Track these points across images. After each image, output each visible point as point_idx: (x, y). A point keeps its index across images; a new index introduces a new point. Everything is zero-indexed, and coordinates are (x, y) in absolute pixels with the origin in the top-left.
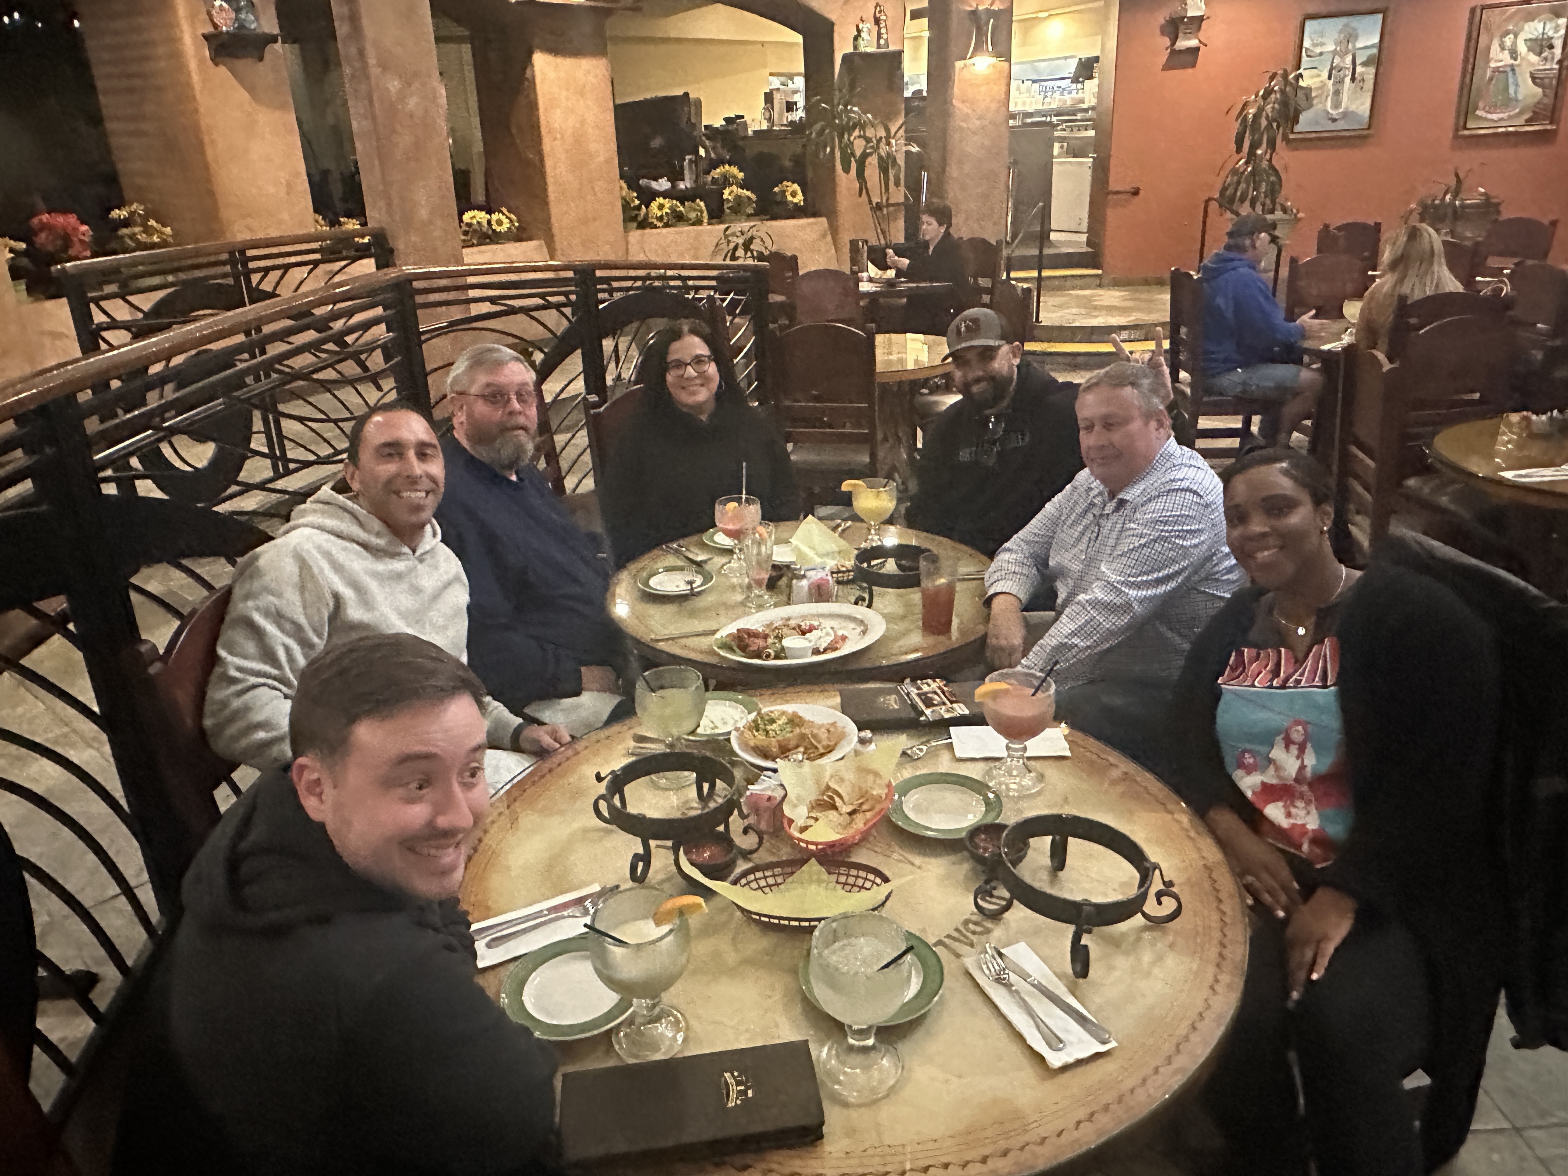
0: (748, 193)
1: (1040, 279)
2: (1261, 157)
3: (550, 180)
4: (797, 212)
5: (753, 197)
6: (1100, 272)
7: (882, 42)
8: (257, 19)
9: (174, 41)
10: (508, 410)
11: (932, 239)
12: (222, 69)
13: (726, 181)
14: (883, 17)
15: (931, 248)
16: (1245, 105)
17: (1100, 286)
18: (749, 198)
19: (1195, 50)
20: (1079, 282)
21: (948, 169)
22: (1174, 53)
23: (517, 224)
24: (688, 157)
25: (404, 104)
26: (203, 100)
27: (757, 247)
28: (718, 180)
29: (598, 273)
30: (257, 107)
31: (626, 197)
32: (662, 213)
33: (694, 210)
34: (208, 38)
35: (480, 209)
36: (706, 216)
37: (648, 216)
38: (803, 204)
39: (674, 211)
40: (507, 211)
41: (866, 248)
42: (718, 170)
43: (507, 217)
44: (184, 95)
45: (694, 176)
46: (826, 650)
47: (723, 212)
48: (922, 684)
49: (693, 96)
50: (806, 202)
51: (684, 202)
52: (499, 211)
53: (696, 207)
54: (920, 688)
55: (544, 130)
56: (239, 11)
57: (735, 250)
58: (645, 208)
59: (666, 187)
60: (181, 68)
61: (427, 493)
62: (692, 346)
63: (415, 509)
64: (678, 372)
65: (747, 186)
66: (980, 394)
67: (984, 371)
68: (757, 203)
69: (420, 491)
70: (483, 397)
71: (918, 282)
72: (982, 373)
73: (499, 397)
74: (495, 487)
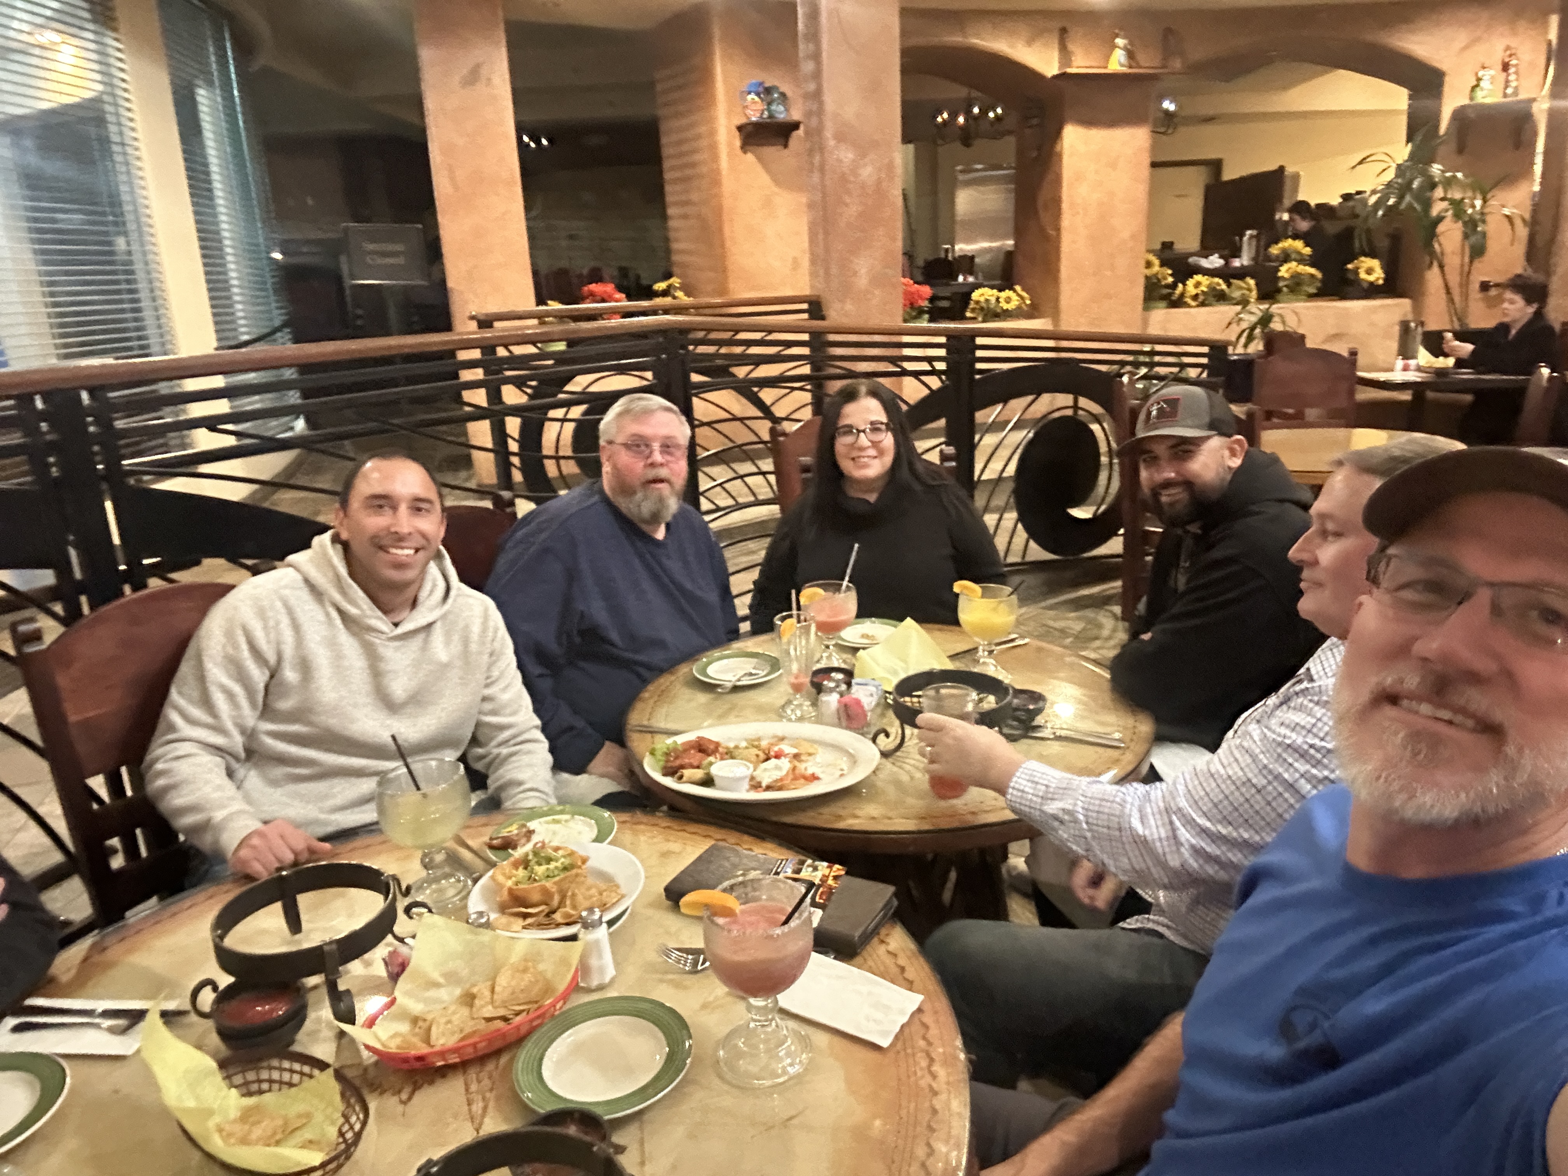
0: (1312, 271)
4: (1372, 292)
5: (1319, 275)
7: (1509, 91)
8: (787, 110)
9: (712, 133)
10: (650, 461)
11: (1515, 321)
12: (750, 157)
13: (1286, 257)
14: (1514, 62)
15: (1513, 332)
18: (1312, 276)
23: (1028, 302)
24: (1249, 232)
25: (856, 175)
26: (728, 184)
27: (1276, 326)
28: (1277, 256)
29: (980, 341)
30: (776, 189)
31: (1156, 275)
32: (1198, 291)
33: (1241, 288)
34: (740, 128)
35: (992, 287)
36: (1254, 294)
37: (1182, 295)
38: (1381, 282)
39: (1214, 289)
40: (1018, 288)
41: (1420, 330)
42: (1281, 245)
43: (1019, 295)
44: (716, 181)
45: (1253, 251)
46: (769, 788)
47: (1279, 291)
48: (809, 866)
49: (1290, 170)
50: (1385, 280)
51: (1232, 281)
52: (1011, 288)
53: (1243, 285)
54: (798, 871)
55: (1065, 206)
56: (769, 104)
57: (1252, 329)
58: (1180, 286)
59: (1217, 265)
60: (715, 158)
61: (417, 550)
62: (868, 410)
63: (400, 566)
64: (849, 439)
65: (1313, 262)
66: (1172, 504)
67: (1177, 473)
68: (1322, 281)
69: (407, 548)
70: (626, 445)
71: (1484, 373)
72: (1173, 475)
73: (643, 448)
74: (639, 544)
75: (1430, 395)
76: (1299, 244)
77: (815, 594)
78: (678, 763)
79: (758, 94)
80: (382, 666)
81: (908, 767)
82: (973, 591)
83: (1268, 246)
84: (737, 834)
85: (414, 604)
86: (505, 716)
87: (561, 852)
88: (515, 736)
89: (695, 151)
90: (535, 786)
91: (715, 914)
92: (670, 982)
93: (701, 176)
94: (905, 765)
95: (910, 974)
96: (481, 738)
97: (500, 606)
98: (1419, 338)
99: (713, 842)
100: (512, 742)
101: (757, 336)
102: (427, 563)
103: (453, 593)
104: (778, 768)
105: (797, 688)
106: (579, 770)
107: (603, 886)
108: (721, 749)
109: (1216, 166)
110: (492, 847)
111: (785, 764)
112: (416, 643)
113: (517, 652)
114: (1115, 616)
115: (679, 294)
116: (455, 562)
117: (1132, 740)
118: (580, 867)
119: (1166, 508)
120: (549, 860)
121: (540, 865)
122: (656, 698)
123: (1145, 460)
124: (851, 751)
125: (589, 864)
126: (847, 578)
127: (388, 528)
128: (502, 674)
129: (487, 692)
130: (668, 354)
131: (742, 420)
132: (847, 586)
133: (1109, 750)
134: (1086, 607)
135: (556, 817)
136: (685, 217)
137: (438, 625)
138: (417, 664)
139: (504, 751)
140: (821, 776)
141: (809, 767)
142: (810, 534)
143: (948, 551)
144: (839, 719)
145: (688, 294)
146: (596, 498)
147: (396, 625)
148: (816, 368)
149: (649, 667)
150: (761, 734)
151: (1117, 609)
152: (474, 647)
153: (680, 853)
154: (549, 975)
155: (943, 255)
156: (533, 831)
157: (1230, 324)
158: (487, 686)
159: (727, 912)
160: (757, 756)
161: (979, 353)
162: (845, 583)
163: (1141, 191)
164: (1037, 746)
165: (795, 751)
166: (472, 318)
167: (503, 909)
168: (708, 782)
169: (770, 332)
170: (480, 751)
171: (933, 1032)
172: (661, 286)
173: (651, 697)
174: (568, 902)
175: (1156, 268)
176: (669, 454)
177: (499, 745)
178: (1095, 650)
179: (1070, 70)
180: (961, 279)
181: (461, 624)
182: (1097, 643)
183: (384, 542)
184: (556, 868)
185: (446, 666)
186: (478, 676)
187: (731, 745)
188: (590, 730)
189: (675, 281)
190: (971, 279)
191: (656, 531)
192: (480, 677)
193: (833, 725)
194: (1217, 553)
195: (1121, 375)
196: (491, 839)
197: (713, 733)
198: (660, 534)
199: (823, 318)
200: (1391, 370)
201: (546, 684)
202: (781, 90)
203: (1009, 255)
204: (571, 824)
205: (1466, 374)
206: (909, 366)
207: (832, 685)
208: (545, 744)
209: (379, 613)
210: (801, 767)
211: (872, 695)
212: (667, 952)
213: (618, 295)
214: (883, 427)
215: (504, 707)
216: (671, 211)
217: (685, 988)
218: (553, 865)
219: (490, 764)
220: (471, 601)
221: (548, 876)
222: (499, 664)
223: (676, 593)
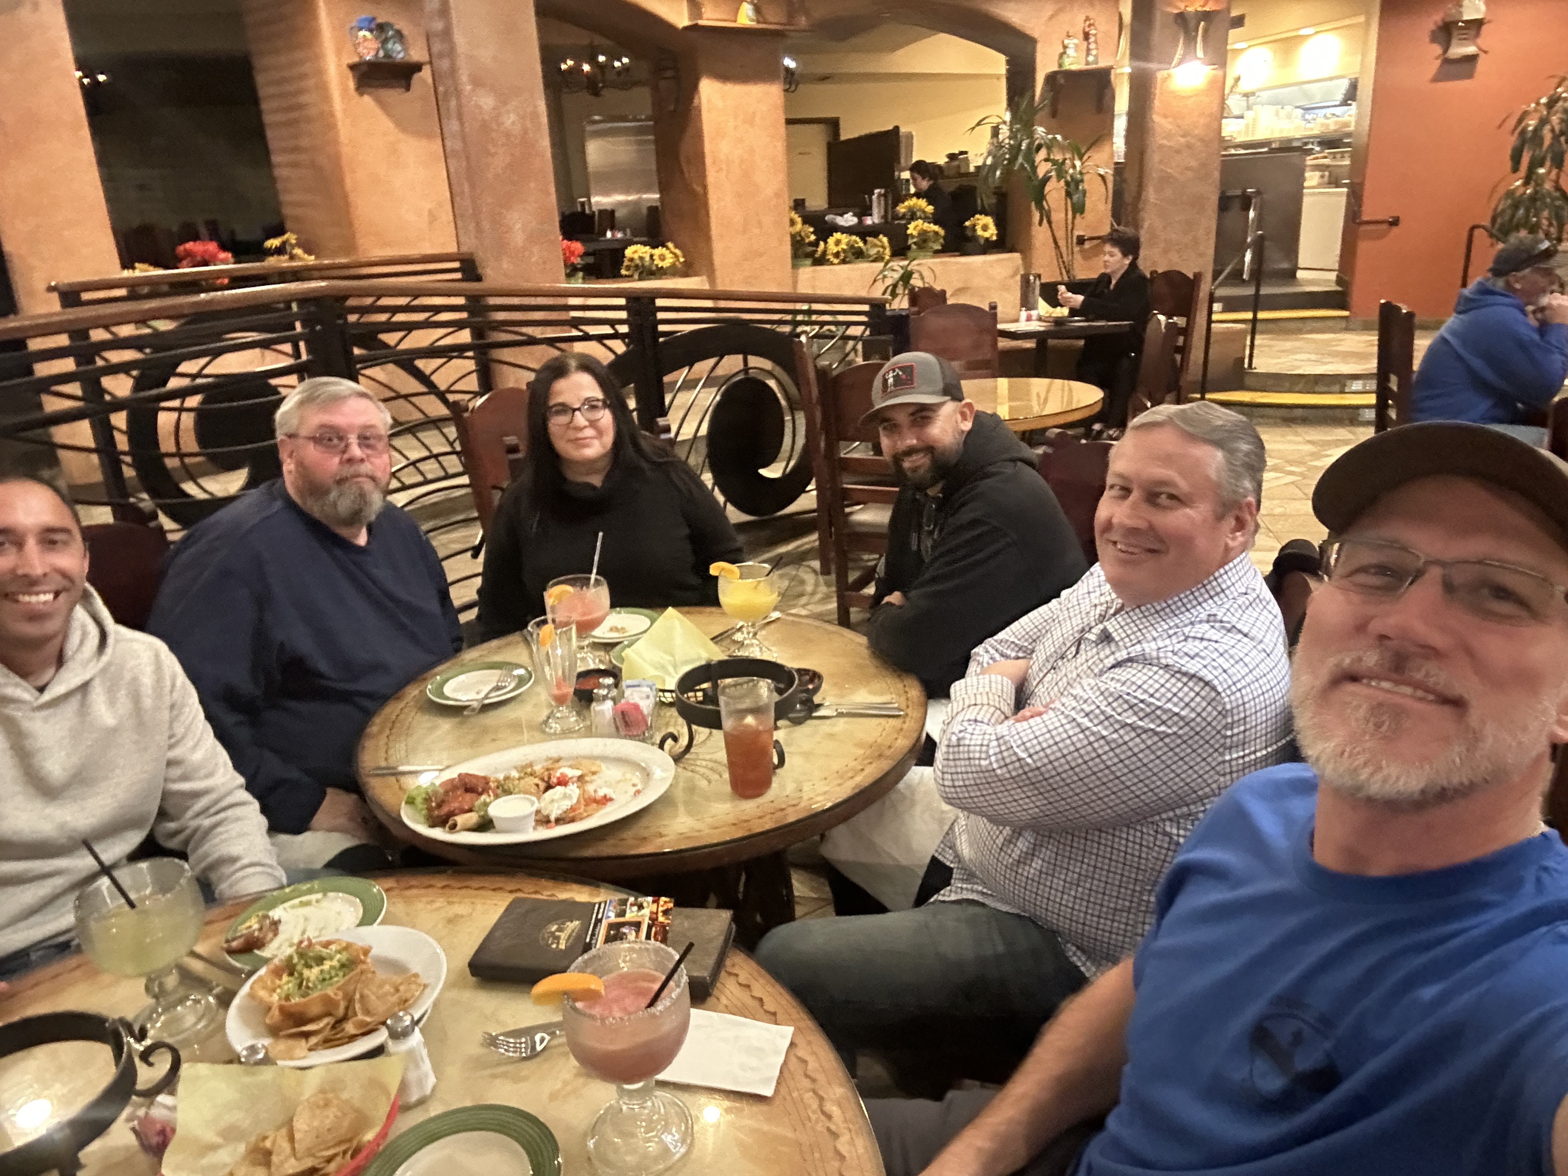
0: (936, 228)
1: (1255, 321)
2: (1543, 178)
3: (713, 213)
4: (988, 247)
5: (942, 232)
6: (1346, 313)
7: (1091, 58)
8: (405, 50)
9: (320, 72)
10: (346, 456)
11: (1114, 272)
12: (367, 98)
13: (912, 215)
14: (1093, 32)
15: (1114, 282)
16: (1525, 115)
17: (1347, 329)
18: (936, 233)
19: (1471, 59)
20: (1319, 324)
21: (1144, 194)
22: (1447, 61)
23: (682, 260)
24: (877, 191)
25: (499, 125)
26: (344, 131)
27: (916, 282)
28: (904, 215)
29: (660, 302)
30: (401, 136)
31: (799, 233)
32: (839, 248)
33: (876, 246)
34: (353, 67)
35: (645, 244)
36: (888, 252)
37: (824, 252)
38: (994, 238)
39: (852, 247)
40: (670, 245)
41: (1038, 283)
42: (906, 203)
43: (671, 252)
44: (331, 126)
45: (882, 211)
46: (559, 821)
47: (909, 248)
48: (632, 905)
49: (903, 130)
50: (997, 235)
51: (868, 239)
52: (663, 245)
53: (879, 243)
54: (622, 914)
55: (708, 161)
56: (385, 42)
57: (895, 286)
58: (822, 243)
59: (851, 223)
60: (327, 98)
61: (57, 594)
62: (580, 386)
63: (36, 616)
64: (563, 419)
65: (935, 219)
66: (915, 470)
67: (918, 439)
68: (945, 238)
69: (45, 593)
70: (316, 440)
71: (1093, 321)
72: (915, 442)
73: (336, 441)
74: (338, 552)
75: (1051, 342)
76: (922, 203)
77: (564, 592)
78: (445, 810)
79: (371, 31)
80: (28, 743)
81: (702, 770)
82: (732, 572)
83: (895, 205)
84: (534, 880)
85: (60, 661)
86: (201, 779)
87: (333, 947)
88: (216, 802)
89: (301, 92)
90: (255, 859)
91: (575, 1000)
92: (504, 1075)
93: (309, 120)
94: (698, 769)
95: (770, 1006)
96: (171, 811)
97: (173, 648)
98: (1037, 291)
99: (510, 898)
100: (212, 811)
101: (402, 301)
102: (71, 609)
103: (110, 641)
104: (565, 796)
105: (560, 700)
106: (299, 827)
107: (397, 979)
108: (492, 785)
109: (833, 124)
110: (231, 952)
111: (573, 790)
112: (71, 707)
113: (201, 702)
114: (815, 571)
115: (298, 251)
116: (107, 602)
117: (908, 707)
118: (364, 962)
119: (909, 474)
120: (320, 960)
121: (310, 967)
122: (387, 732)
123: (885, 428)
124: (643, 765)
125: (374, 952)
126: (595, 571)
127: (13, 571)
128: (188, 729)
129: (171, 754)
130: (322, 325)
131: (406, 397)
132: (596, 580)
133: (890, 720)
134: (787, 564)
135: (304, 899)
136: (295, 165)
137: (97, 683)
138: (76, 735)
139: (207, 822)
140: (613, 796)
141: (597, 787)
142: (533, 525)
143: (686, 531)
144: (617, 728)
145: (309, 252)
146: (278, 504)
147: (41, 690)
148: (478, 333)
149: (369, 696)
150: (531, 758)
151: (816, 564)
152: (147, 703)
153: (471, 915)
154: (357, 1103)
155: (579, 209)
156: (279, 921)
157: (875, 281)
158: (171, 747)
159: (591, 996)
160: (537, 785)
161: (661, 315)
162: (593, 576)
163: (779, 148)
164: (825, 727)
165: (578, 773)
166: (51, 289)
167: (274, 1031)
168: (485, 825)
169: (416, 297)
170: (172, 826)
171: (812, 1065)
172: (273, 243)
173: (380, 732)
174: (358, 1006)
175: (799, 226)
176: (368, 446)
177: (198, 815)
178: (803, 606)
179: (701, 22)
180: (609, 234)
181: (128, 676)
182: (804, 600)
183: (12, 588)
184: (332, 967)
185: (114, 731)
186: (157, 738)
187: (501, 777)
188: (306, 779)
189: (291, 237)
190: (619, 235)
191: (357, 536)
192: (162, 739)
193: (610, 736)
194: (966, 515)
195: (798, 335)
196: (227, 941)
197: (476, 767)
198: (362, 539)
199: (479, 279)
200: (1017, 321)
201: (243, 734)
202: (397, 27)
203: (653, 211)
204: (325, 904)
205: (1079, 323)
206: (593, 330)
207: (604, 692)
208: (255, 805)
209: (17, 679)
210: (590, 788)
211: (648, 697)
212: (492, 1041)
213: (222, 255)
214: (600, 404)
215: (196, 769)
216: (276, 159)
217: (525, 1079)
218: (327, 965)
219: (187, 842)
220: (136, 646)
221: (324, 980)
222: (182, 718)
223: (390, 604)
